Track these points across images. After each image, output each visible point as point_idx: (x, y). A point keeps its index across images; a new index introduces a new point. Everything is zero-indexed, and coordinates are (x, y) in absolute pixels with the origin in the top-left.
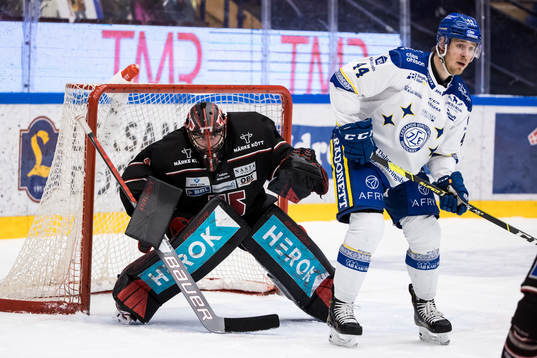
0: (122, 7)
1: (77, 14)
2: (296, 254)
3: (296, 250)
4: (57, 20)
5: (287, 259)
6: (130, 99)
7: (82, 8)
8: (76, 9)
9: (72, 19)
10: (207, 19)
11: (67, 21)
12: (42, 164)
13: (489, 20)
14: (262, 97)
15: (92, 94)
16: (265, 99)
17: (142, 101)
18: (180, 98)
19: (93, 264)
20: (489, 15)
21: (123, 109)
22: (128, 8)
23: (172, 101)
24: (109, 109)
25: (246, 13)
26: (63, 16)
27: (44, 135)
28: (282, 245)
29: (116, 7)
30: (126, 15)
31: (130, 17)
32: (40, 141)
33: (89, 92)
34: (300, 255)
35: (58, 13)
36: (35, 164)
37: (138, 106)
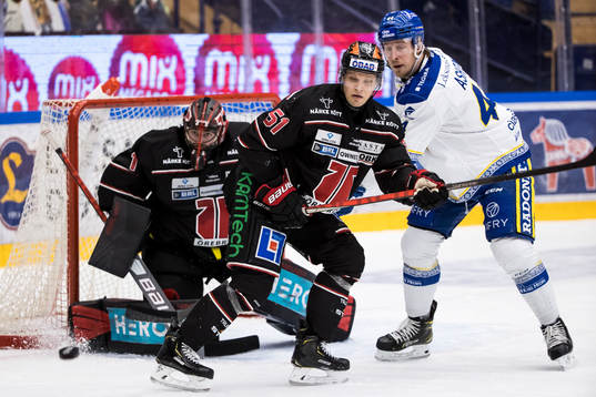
0: (90, 16)
1: (43, 26)
2: (298, 290)
3: (297, 286)
4: (23, 34)
5: (292, 299)
6: (112, 114)
7: (48, 19)
8: (42, 21)
9: (38, 32)
10: (182, 26)
11: (32, 34)
12: (17, 187)
13: (483, 13)
14: (252, 106)
15: (72, 111)
16: (256, 108)
17: (125, 116)
18: (165, 111)
19: (81, 283)
20: (482, 7)
21: (106, 126)
22: (97, 18)
23: (157, 114)
24: (89, 126)
25: (223, 17)
26: (28, 29)
27: (16, 158)
28: (283, 288)
29: (84, 17)
30: (95, 25)
31: (99, 27)
32: (12, 164)
33: (69, 109)
34: (301, 288)
35: (23, 26)
36: (7, 188)
37: (122, 122)
